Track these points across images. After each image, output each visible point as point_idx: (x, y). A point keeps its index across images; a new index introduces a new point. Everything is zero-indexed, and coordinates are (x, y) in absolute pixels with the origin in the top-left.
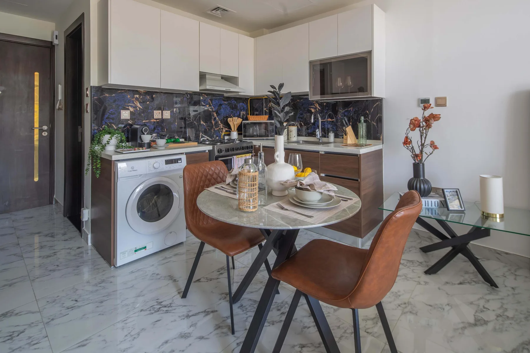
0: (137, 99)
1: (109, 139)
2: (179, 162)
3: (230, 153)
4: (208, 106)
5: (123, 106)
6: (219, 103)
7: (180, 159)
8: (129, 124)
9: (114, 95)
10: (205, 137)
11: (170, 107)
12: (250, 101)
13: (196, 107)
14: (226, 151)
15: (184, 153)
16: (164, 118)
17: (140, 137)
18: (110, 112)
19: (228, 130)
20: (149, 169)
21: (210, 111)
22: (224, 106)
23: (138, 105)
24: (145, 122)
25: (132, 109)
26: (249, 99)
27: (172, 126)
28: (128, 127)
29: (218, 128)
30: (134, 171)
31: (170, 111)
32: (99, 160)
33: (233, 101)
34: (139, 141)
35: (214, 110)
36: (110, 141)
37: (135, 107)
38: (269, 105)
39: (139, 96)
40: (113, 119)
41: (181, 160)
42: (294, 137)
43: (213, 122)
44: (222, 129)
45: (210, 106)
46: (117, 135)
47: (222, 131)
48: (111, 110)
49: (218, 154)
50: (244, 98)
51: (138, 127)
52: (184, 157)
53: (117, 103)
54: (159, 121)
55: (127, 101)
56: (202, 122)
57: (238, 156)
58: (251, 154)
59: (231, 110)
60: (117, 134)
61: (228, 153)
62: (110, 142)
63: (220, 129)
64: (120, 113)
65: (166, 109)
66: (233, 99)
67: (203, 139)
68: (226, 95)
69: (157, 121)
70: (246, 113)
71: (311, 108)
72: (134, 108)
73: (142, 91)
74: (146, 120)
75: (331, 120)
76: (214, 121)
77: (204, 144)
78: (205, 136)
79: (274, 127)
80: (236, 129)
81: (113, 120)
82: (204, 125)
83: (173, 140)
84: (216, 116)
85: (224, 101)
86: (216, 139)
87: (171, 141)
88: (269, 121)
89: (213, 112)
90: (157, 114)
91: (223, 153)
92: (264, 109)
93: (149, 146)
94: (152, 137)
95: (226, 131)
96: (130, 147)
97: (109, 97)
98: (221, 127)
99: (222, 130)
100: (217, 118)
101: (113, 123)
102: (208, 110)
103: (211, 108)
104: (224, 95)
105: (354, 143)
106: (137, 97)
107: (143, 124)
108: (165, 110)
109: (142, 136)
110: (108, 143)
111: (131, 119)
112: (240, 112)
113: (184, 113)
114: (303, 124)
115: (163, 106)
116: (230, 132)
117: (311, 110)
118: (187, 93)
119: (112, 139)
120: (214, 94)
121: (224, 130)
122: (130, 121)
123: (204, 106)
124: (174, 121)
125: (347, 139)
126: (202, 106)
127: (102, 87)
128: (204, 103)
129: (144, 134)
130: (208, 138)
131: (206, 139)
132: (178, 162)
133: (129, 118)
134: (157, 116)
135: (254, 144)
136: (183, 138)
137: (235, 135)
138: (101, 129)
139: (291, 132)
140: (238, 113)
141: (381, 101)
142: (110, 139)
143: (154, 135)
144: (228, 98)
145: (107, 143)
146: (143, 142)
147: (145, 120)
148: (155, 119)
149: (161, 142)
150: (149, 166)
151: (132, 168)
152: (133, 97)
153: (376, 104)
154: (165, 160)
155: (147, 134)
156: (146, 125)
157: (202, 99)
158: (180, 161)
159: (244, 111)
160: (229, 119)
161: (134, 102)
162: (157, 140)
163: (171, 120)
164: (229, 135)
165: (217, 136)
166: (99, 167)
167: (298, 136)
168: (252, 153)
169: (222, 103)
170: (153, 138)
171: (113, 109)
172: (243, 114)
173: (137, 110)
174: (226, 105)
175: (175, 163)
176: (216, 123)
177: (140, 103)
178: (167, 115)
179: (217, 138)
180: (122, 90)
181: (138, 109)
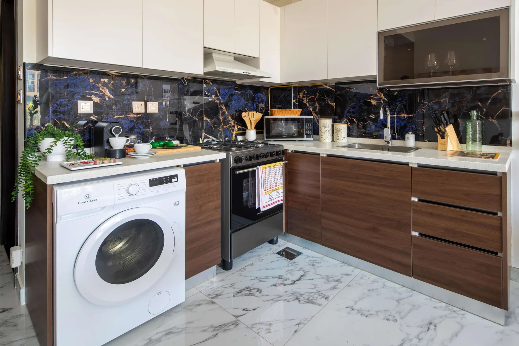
0: (105, 84)
1: (52, 146)
2: (173, 180)
3: (254, 162)
4: (214, 96)
5: (81, 94)
6: (230, 93)
7: (176, 176)
8: (92, 121)
9: (66, 78)
10: (209, 138)
11: (157, 97)
12: (270, 91)
13: (197, 97)
14: (246, 160)
15: (181, 165)
16: (148, 112)
17: (108, 142)
18: (58, 103)
19: (241, 128)
20: (120, 196)
21: (217, 103)
22: (235, 97)
23: (107, 93)
24: (118, 118)
25: (96, 99)
26: (269, 88)
27: (162, 124)
28: (91, 125)
29: (228, 126)
30: (90, 201)
31: (157, 103)
32: (30, 179)
33: (248, 90)
34: (106, 147)
35: (222, 102)
36: (52, 148)
37: (103, 96)
38: (300, 96)
39: (108, 81)
40: (64, 113)
41: (177, 178)
42: (343, 138)
43: (221, 118)
44: (234, 126)
45: (216, 96)
46: (66, 138)
47: (233, 130)
48: (62, 100)
49: (235, 165)
50: (262, 87)
51: (105, 124)
52: (181, 173)
53: (70, 89)
54: (142, 116)
55: (89, 87)
56: (205, 118)
57: (264, 166)
58: (282, 163)
59: (246, 103)
60: (67, 136)
61: (249, 163)
62: (52, 150)
63: (230, 127)
64: (76, 105)
65: (151, 99)
66: (248, 88)
67: (207, 140)
68: (239, 82)
69: (138, 116)
70: (265, 106)
71: (370, 99)
72: (100, 97)
73: (114, 73)
74: (120, 115)
75: (407, 116)
76: (222, 116)
77: (210, 148)
78: (210, 136)
79: (312, 124)
80: (253, 127)
81: (64, 115)
82: (209, 121)
83: (162, 143)
84: (225, 110)
85: (236, 89)
86: (225, 139)
87: (160, 144)
88: (304, 117)
89: (221, 104)
90: (138, 107)
91: (244, 163)
92: (293, 101)
93: (124, 154)
94: (128, 140)
95: (239, 130)
96: (89, 157)
97: (57, 80)
98: (232, 125)
99: (233, 128)
100: (226, 112)
101: (64, 120)
102: (213, 102)
103: (217, 99)
104: (236, 83)
105: (456, 149)
106: (104, 82)
107: (115, 121)
108: (151, 101)
109: (112, 139)
110: (49, 151)
111: (95, 113)
112: (258, 105)
113: (180, 106)
114: (355, 121)
115: (147, 95)
116: (245, 130)
117: (370, 102)
118: (183, 78)
119: (56, 145)
120: (222, 81)
121: (236, 128)
122: (94, 117)
123: (208, 96)
124: (165, 117)
125: (446, 144)
126: (206, 96)
127: (44, 65)
128: (208, 93)
129: (114, 136)
130: (214, 139)
131: (211, 140)
132: (171, 182)
133: (92, 112)
134: (137, 109)
135: (286, 148)
136: (177, 139)
137: (252, 135)
138: (43, 128)
139: (339, 131)
140: (255, 106)
141: (507, 88)
142: (53, 144)
143: (132, 137)
144: (242, 87)
145: (46, 151)
146: (112, 147)
147: (118, 115)
148: (134, 114)
149: (144, 148)
150: (119, 191)
151: (87, 196)
152: (99, 82)
153: (497, 93)
154: (150, 180)
155: (120, 136)
156: (118, 123)
157: (205, 86)
158: (176, 180)
159: (262, 104)
160: (243, 114)
161: (101, 89)
162: (136, 145)
163: (159, 115)
164: (244, 134)
165: (226, 136)
166: (31, 192)
167: (348, 136)
168: (282, 160)
169: (233, 93)
170: (131, 142)
171: (64, 99)
172: (262, 107)
173: (105, 100)
174: (239, 95)
175: (167, 183)
176: (225, 119)
177: (110, 90)
178: (153, 107)
179: (227, 138)
180: (79, 70)
181: (107, 99)
